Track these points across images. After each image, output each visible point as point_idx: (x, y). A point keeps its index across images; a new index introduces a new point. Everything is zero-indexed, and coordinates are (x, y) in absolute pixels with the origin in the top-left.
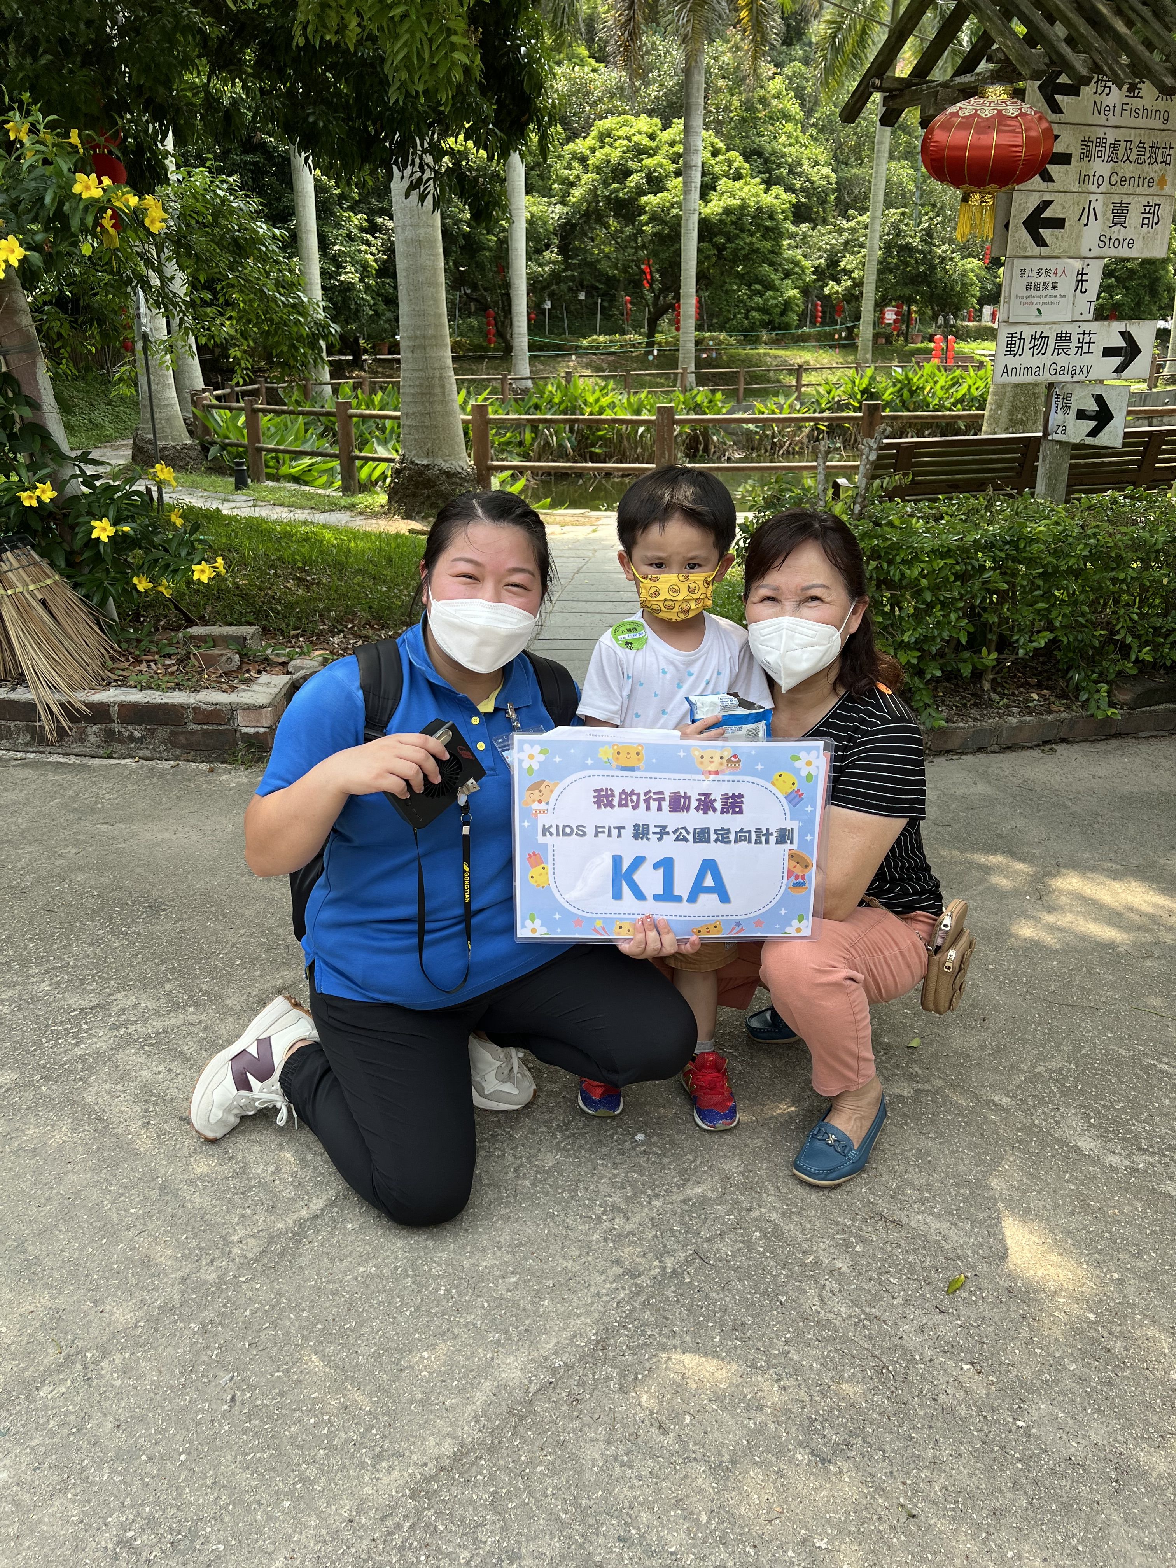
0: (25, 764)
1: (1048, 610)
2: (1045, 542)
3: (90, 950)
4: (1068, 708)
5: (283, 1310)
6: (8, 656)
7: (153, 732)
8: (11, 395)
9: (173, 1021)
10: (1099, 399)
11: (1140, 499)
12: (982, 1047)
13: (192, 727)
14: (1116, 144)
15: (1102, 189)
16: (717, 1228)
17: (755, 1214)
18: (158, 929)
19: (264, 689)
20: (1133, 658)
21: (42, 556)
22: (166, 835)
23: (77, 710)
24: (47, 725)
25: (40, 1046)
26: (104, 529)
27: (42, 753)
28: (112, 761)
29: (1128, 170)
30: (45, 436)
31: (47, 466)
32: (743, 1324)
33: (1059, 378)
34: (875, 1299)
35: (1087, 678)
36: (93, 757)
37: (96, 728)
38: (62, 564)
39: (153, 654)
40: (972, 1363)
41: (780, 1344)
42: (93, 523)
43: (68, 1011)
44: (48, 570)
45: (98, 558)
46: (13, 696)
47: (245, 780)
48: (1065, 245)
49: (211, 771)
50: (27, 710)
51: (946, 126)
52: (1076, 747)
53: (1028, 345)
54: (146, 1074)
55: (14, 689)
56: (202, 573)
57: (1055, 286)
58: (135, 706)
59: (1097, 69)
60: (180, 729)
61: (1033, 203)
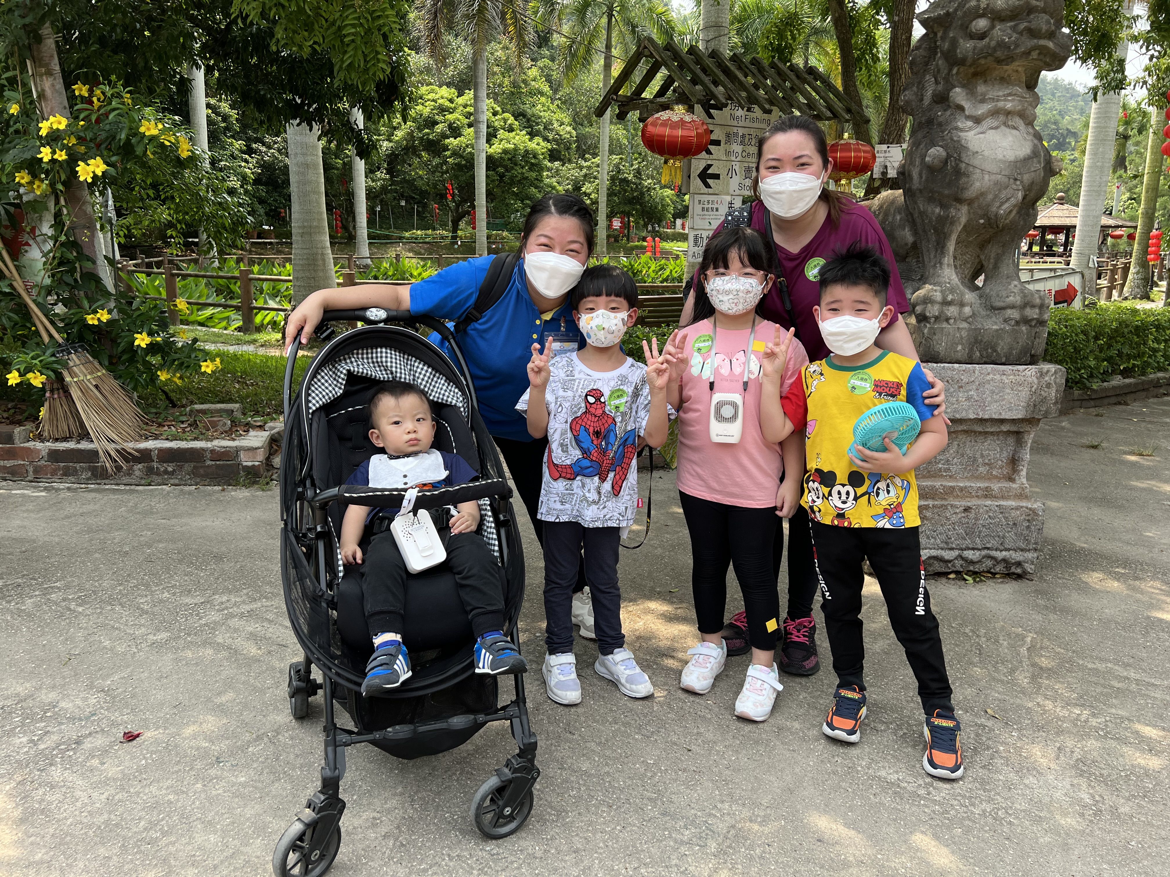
0: (90, 490)
6: (71, 422)
7: (181, 467)
8: (75, 254)
13: (209, 463)
14: (743, 136)
15: (738, 159)
18: (225, 566)
19: (255, 439)
21: (93, 357)
22: (208, 523)
23: (129, 453)
24: (108, 463)
26: (143, 340)
27: (100, 484)
28: (152, 487)
29: (751, 149)
30: (98, 280)
31: (102, 299)
36: (138, 485)
37: (140, 466)
38: (107, 363)
39: (170, 421)
42: (136, 335)
44: (98, 366)
45: (134, 358)
46: (80, 447)
47: (247, 495)
48: (721, 188)
50: (91, 455)
51: (654, 124)
54: (250, 629)
55: (78, 442)
56: (207, 367)
57: (717, 210)
58: (170, 450)
59: (730, 98)
60: (200, 465)
61: (702, 165)
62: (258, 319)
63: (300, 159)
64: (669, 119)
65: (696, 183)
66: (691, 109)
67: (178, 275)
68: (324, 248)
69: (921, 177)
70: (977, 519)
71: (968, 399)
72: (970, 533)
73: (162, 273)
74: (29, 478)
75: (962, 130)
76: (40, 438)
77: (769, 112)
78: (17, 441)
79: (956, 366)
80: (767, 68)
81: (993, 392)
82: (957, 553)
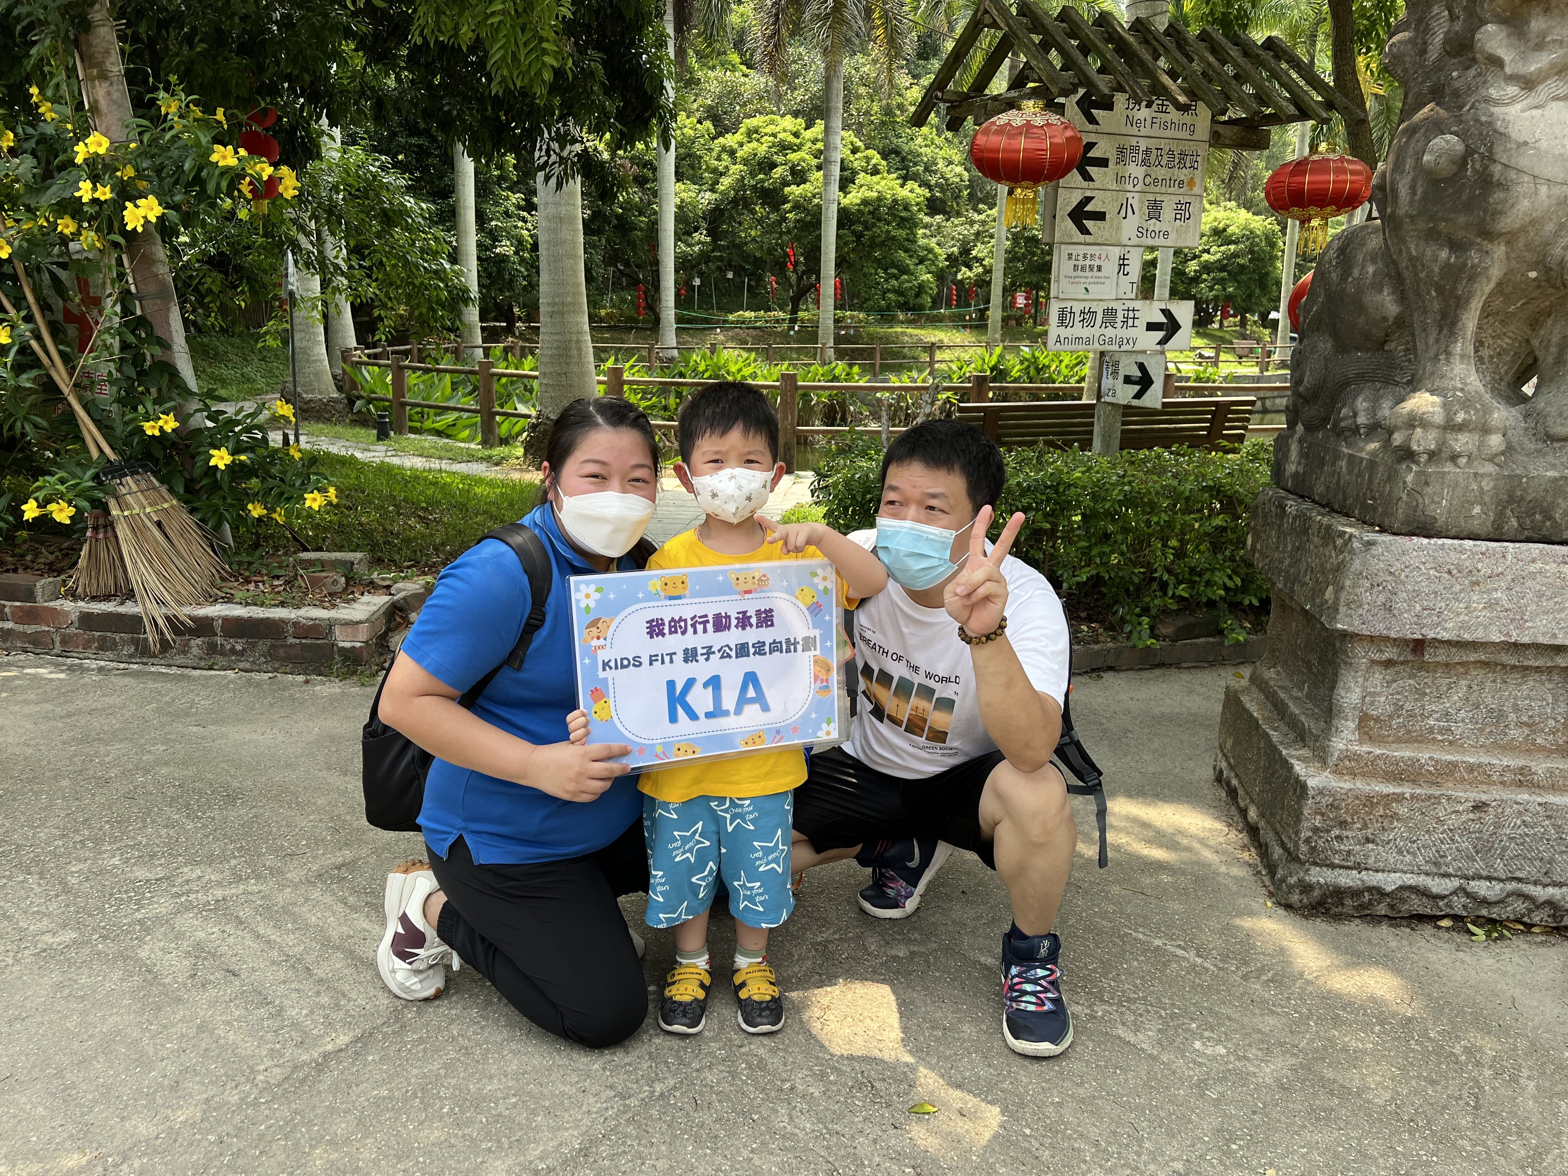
0: (126, 673)
1: (1090, 548)
2: (1084, 488)
3: (163, 832)
4: (1114, 639)
5: (295, 1126)
6: (120, 573)
7: (254, 645)
8: (143, 335)
9: (234, 891)
10: (1141, 367)
11: (1183, 456)
12: (978, 918)
13: (291, 640)
14: (1148, 151)
15: (1137, 188)
16: (706, 1062)
17: (743, 1050)
18: (232, 815)
19: (365, 607)
20: (1170, 593)
21: (162, 482)
22: (255, 737)
23: (182, 623)
24: (151, 636)
25: (102, 910)
26: (222, 458)
27: (145, 664)
28: (212, 672)
29: (1160, 173)
30: (173, 373)
31: (173, 400)
32: (716, 1137)
33: (1107, 348)
34: (839, 1117)
35: (1131, 612)
36: (194, 668)
37: (199, 641)
38: (181, 490)
39: (262, 575)
40: (913, 1167)
41: (745, 1153)
42: (212, 452)
43: (133, 882)
44: (166, 495)
45: (216, 486)
46: (121, 609)
47: (338, 690)
48: (1106, 234)
49: (307, 682)
50: (134, 623)
51: (988, 132)
52: (1122, 675)
53: (1077, 319)
54: (201, 935)
55: (122, 603)
56: (314, 501)
57: (1099, 268)
58: (238, 620)
59: (1122, 90)
60: (280, 642)
61: (1076, 198)
63: (552, 210)
64: (1011, 125)
65: (1066, 226)
66: (1054, 108)
68: (580, 333)
69: (1414, 193)
70: (1498, 825)
71: (1490, 606)
72: (1483, 848)
74: (55, 651)
75: (1496, 103)
76: (73, 595)
77: (1189, 111)
78: (39, 598)
79: (1469, 543)
80: (1195, 43)
81: (1541, 595)
82: (1456, 883)
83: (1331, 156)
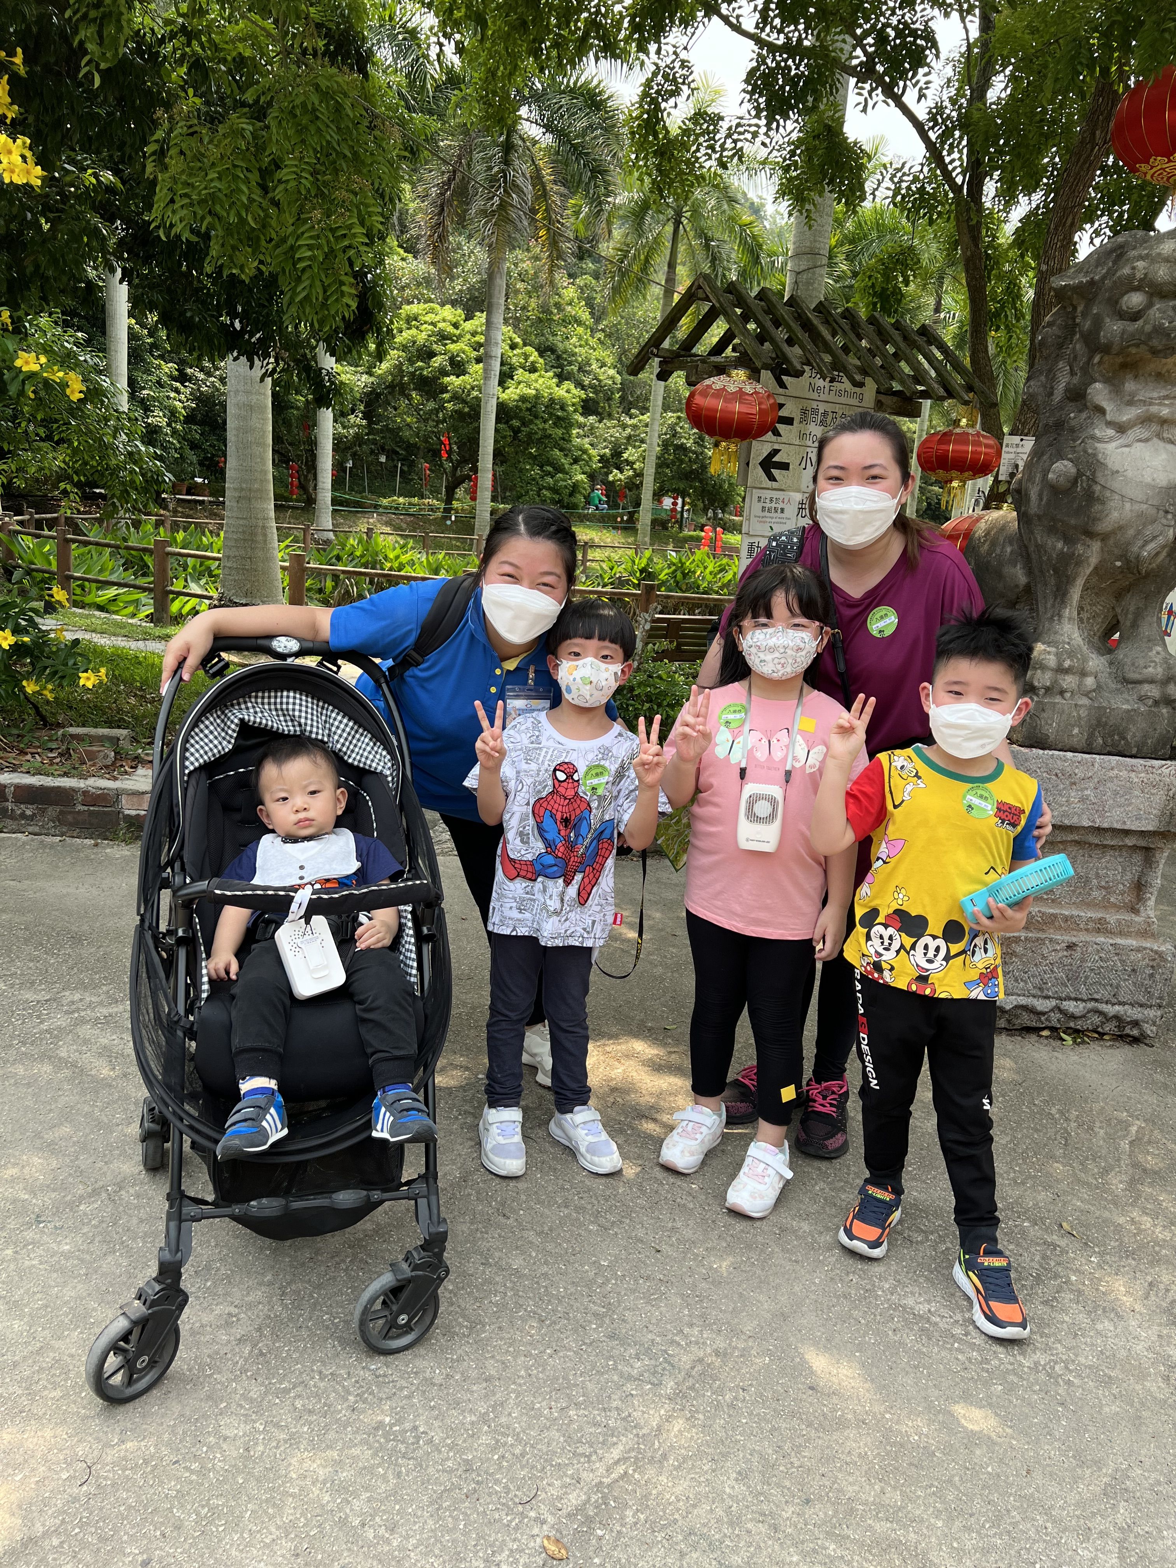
3: (31, 965)
7: (44, 811)
9: (116, 1009)
13: (80, 808)
14: (825, 414)
18: (84, 952)
19: (141, 779)
22: (71, 890)
26: (6, 638)
28: (4, 835)
39: (35, 748)
47: (128, 853)
48: (789, 482)
49: (96, 845)
51: (705, 393)
56: (88, 680)
57: (782, 510)
58: (30, 788)
59: (808, 363)
60: (69, 809)
61: (766, 450)
62: (175, 607)
63: (242, 398)
64: (724, 389)
65: (757, 473)
66: (754, 374)
67: (74, 541)
68: (266, 519)
69: (1041, 499)
70: (1083, 960)
71: (1083, 800)
72: (1073, 978)
73: (53, 538)
75: (1099, 440)
77: (861, 385)
79: (1069, 755)
80: (864, 325)
81: (1116, 793)
82: (1054, 1003)
83: (970, 431)
